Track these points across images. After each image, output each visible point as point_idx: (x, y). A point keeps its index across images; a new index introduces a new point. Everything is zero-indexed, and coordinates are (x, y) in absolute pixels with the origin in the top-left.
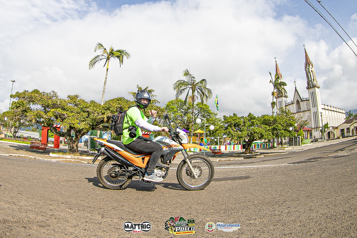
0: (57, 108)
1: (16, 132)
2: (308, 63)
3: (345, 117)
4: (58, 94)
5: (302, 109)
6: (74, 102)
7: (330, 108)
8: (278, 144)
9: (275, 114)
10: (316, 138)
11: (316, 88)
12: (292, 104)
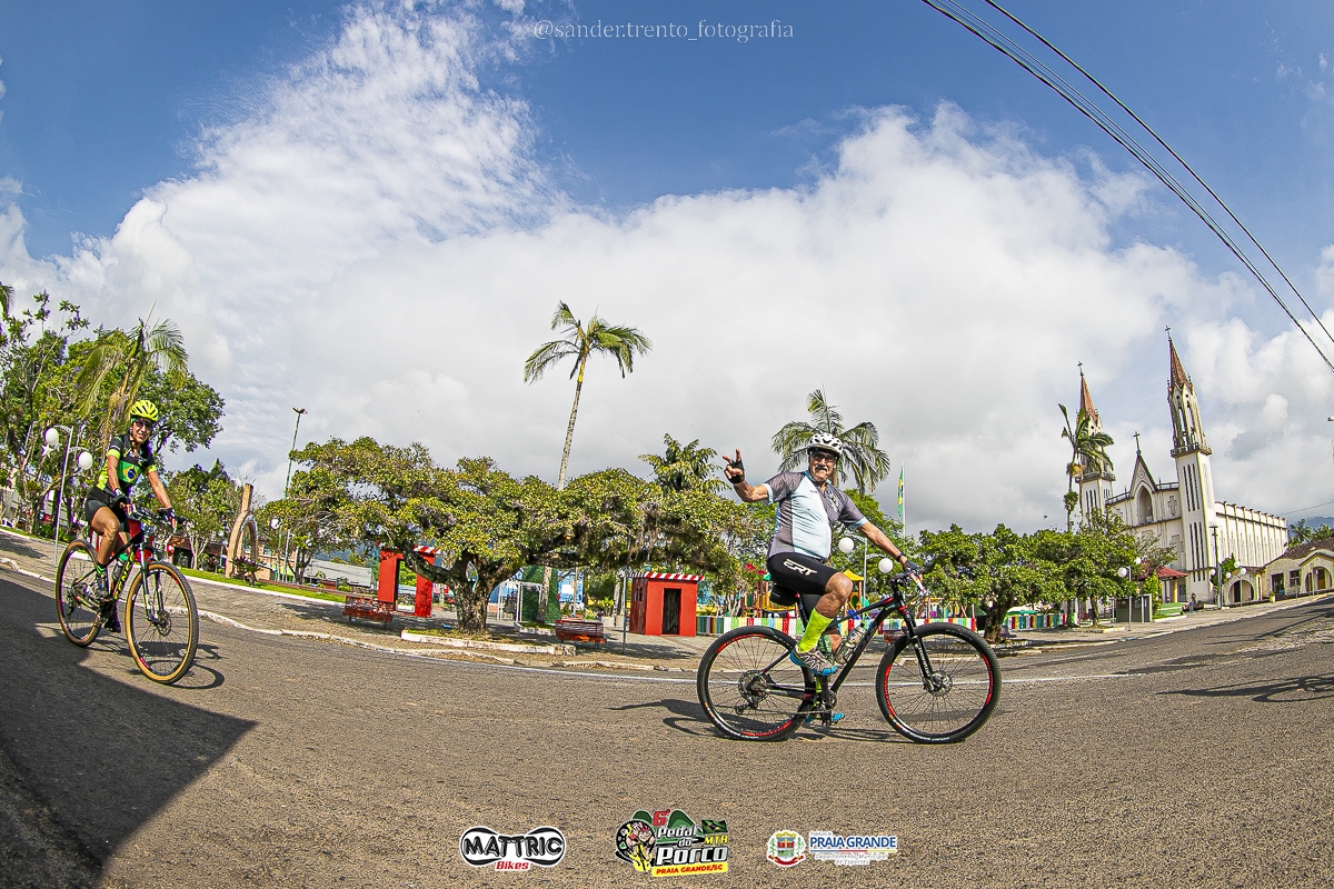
0: (427, 495)
1: (304, 565)
2: (1178, 381)
3: (1285, 540)
4: (431, 454)
5: (1157, 516)
6: (477, 479)
7: (1239, 513)
8: (1084, 617)
10: (1197, 600)
11: (1199, 453)
12: (1128, 499)
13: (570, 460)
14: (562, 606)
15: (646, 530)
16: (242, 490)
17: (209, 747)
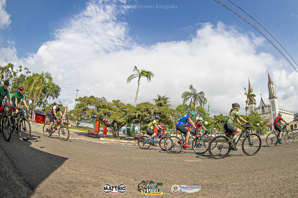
0: (105, 108)
1: (79, 124)
2: (270, 82)
3: (294, 118)
4: (106, 99)
5: (265, 112)
6: (117, 105)
9: (248, 115)
11: (275, 98)
12: (259, 108)
13: (137, 101)
14: (135, 132)
15: (154, 115)
16: (65, 108)
17: (58, 163)
